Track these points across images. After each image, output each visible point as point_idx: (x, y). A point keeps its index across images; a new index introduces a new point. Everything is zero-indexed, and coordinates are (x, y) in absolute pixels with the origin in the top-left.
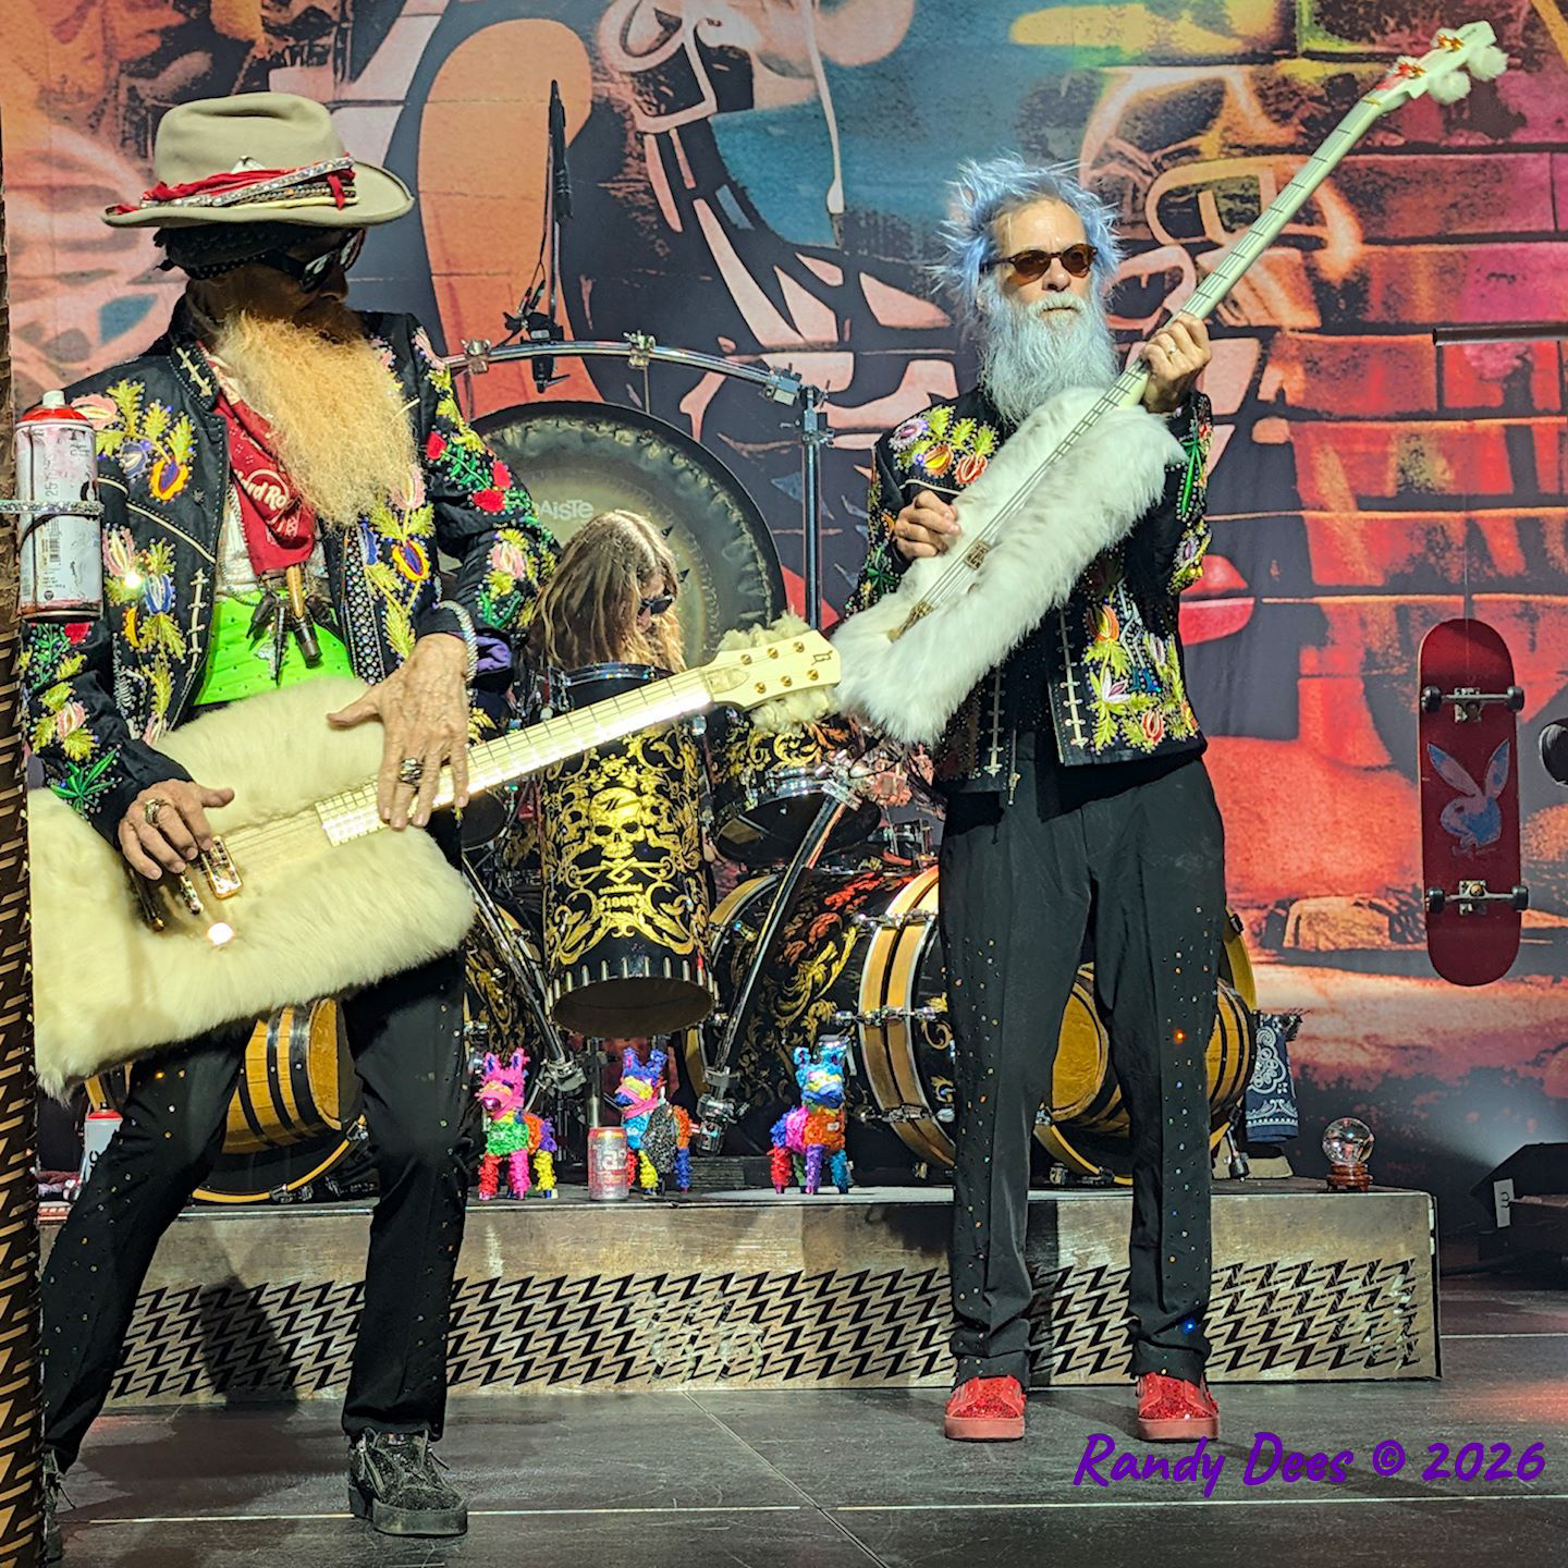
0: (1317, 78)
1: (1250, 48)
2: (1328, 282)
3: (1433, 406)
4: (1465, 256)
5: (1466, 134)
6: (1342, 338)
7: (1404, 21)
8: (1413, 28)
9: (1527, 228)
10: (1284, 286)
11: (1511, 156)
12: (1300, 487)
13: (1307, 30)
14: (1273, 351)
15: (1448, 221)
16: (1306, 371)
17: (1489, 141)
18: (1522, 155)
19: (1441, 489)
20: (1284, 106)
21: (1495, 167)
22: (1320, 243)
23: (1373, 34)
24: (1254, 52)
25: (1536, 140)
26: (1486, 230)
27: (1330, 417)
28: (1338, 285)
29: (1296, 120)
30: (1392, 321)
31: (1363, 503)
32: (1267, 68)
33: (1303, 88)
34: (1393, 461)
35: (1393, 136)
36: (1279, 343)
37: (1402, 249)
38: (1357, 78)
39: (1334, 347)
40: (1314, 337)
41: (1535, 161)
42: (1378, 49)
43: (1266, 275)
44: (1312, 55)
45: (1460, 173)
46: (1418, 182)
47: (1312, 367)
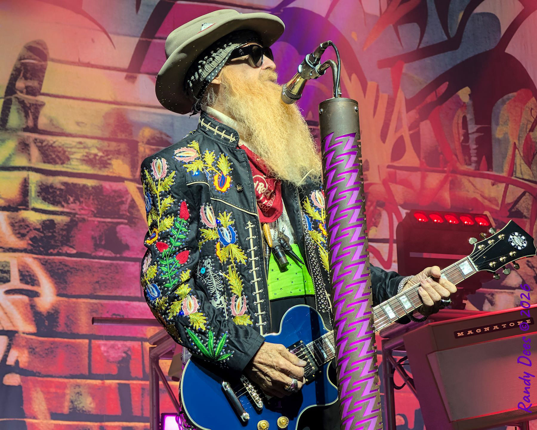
0: (38, 220)
1: (7, 204)
2: (41, 312)
3: (86, 372)
4: (102, 305)
5: (103, 251)
6: (46, 339)
7: (77, 199)
8: (81, 202)
9: (129, 295)
10: (20, 312)
11: (123, 262)
12: (25, 407)
13: (34, 198)
14: (14, 342)
15: (95, 289)
16: (30, 353)
17: (113, 255)
18: (127, 262)
19: (89, 412)
20: (23, 231)
21: (116, 266)
22: (36, 294)
23: (63, 203)
24: (9, 206)
25: (133, 256)
26: (111, 294)
27: (38, 374)
28: (45, 314)
29: (27, 238)
30: (69, 332)
31: (54, 416)
32: (14, 214)
33: (31, 224)
34: (68, 397)
35: (71, 249)
36: (17, 339)
37: (74, 300)
38: (56, 222)
39: (42, 342)
40: (33, 337)
41: (133, 265)
42: (65, 210)
43: (12, 307)
44: (36, 210)
45: (100, 268)
46: (82, 270)
47: (32, 351)
